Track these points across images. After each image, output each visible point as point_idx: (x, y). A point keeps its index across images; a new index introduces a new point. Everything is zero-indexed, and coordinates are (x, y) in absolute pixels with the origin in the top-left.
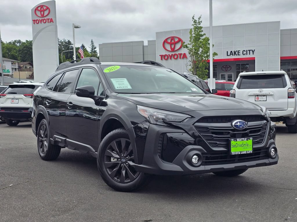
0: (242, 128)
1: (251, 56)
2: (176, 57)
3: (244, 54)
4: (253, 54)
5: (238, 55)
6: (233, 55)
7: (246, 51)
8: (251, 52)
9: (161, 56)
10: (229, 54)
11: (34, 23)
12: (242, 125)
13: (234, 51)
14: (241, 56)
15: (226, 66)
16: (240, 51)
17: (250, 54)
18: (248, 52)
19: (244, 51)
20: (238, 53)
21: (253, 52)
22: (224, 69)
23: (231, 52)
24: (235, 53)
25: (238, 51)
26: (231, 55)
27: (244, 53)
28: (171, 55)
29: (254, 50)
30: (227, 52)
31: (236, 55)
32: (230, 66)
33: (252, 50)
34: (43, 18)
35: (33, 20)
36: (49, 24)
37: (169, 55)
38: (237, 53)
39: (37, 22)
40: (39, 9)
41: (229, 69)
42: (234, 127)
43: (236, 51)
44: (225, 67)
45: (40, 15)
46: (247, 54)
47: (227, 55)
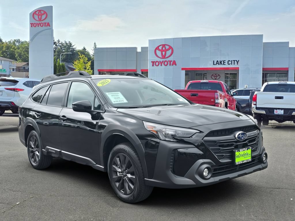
0: (244, 139)
1: (236, 66)
2: (166, 63)
3: (229, 64)
4: (237, 64)
5: (224, 64)
6: (219, 64)
7: (231, 61)
8: (236, 62)
9: (153, 62)
10: (215, 63)
11: (32, 27)
12: (243, 136)
13: (220, 61)
14: (226, 66)
15: (216, 74)
16: (225, 61)
17: (234, 64)
18: (233, 62)
19: (229, 61)
20: (224, 62)
21: (237, 62)
22: (213, 77)
23: (218, 61)
24: (221, 62)
25: (224, 61)
26: (217, 64)
27: (230, 62)
28: (161, 61)
29: (239, 60)
30: (214, 61)
31: (222, 64)
32: (219, 75)
33: (237, 61)
34: (40, 22)
35: (31, 24)
36: (46, 28)
37: (160, 61)
38: (222, 63)
39: (35, 25)
40: (37, 13)
41: (218, 77)
42: (237, 138)
43: (222, 61)
44: (214, 75)
45: (37, 19)
46: (232, 64)
47: (214, 64)
